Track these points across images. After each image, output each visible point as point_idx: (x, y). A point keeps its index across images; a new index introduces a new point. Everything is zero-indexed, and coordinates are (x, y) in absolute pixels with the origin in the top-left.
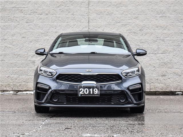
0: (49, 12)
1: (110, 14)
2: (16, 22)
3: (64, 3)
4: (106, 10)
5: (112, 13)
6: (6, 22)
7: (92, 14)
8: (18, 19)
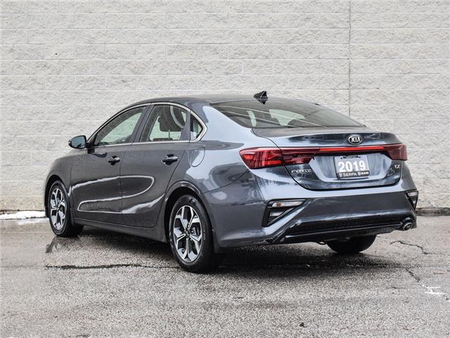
0: (271, 53)
1: (390, 56)
2: (206, 72)
3: (301, 35)
4: (384, 48)
5: (396, 54)
6: (184, 73)
7: (357, 57)
8: (209, 68)
